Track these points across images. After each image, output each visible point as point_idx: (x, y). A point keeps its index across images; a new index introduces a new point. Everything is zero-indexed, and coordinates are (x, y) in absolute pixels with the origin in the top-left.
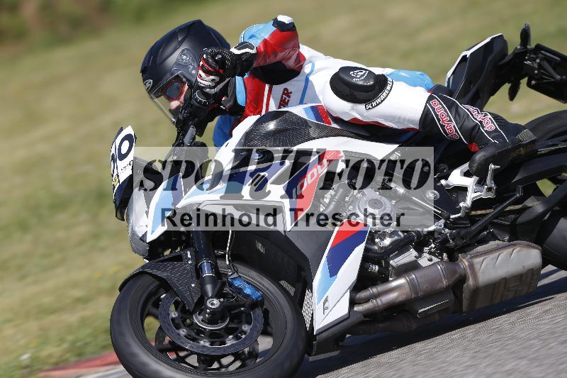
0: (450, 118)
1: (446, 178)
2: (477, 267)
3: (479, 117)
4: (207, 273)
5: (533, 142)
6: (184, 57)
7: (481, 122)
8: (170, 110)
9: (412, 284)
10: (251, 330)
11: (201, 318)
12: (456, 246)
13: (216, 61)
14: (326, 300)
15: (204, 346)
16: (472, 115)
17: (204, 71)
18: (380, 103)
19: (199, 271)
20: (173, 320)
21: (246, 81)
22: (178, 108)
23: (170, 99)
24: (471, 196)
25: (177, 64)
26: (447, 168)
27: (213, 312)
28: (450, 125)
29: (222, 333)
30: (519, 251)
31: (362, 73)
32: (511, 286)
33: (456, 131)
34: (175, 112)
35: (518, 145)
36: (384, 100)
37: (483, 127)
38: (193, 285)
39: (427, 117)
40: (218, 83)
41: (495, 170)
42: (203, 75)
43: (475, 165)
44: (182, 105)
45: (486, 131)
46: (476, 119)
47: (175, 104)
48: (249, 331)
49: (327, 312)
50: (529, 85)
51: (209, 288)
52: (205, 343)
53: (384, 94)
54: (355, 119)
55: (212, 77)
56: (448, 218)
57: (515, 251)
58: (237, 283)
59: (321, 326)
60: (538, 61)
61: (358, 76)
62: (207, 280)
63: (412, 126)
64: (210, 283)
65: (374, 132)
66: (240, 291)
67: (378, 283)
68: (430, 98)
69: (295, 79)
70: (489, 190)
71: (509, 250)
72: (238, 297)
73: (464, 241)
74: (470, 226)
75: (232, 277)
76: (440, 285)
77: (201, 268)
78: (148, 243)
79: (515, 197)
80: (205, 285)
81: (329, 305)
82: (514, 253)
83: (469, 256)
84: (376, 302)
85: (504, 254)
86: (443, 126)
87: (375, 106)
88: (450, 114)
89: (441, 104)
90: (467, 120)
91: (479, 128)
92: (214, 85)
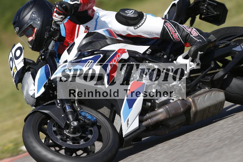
0: (175, 31)
1: (176, 60)
2: (196, 101)
4: (68, 109)
5: (215, 41)
6: (34, 15)
8: (28, 42)
9: (167, 111)
10: (92, 137)
11: (68, 131)
13: (63, 8)
14: (128, 120)
15: (69, 144)
16: (186, 29)
17: (57, 14)
18: (141, 25)
19: (64, 109)
20: (54, 131)
22: (32, 40)
23: (28, 36)
24: (189, 68)
25: (31, 19)
26: (174, 56)
27: (75, 128)
28: (176, 35)
29: (78, 138)
30: (215, 93)
31: (131, 11)
32: (211, 110)
33: (179, 37)
34: (30, 43)
35: (210, 42)
36: (143, 23)
37: (192, 35)
38: (63, 116)
39: (164, 31)
40: (64, 19)
42: (57, 15)
43: (192, 52)
44: (34, 39)
45: (194, 36)
46: (188, 31)
47: (30, 39)
49: (129, 126)
51: (70, 117)
52: (70, 143)
53: (143, 21)
55: (61, 16)
57: (212, 93)
58: (83, 114)
59: (126, 133)
60: (206, 5)
61: (129, 13)
62: (69, 113)
63: (157, 36)
64: (71, 114)
66: (85, 117)
68: (165, 22)
69: (91, 21)
70: (198, 65)
71: (210, 93)
72: (85, 120)
73: (189, 89)
74: (191, 83)
75: (80, 111)
76: (180, 111)
77: (65, 108)
78: (36, 98)
79: (211, 67)
80: (68, 115)
81: (130, 123)
82: (212, 94)
83: (192, 97)
84: (151, 120)
85: (208, 95)
86: (172, 35)
87: (139, 27)
88: (175, 29)
89: (170, 24)
90: (183, 32)
91: (190, 35)
92: (62, 20)
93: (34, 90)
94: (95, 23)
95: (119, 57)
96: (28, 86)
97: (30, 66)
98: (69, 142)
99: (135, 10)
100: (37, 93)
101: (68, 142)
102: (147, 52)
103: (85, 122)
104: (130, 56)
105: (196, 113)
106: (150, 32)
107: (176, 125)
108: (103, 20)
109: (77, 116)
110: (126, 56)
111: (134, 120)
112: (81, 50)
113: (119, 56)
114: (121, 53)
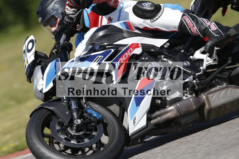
0: (194, 25)
1: (193, 55)
2: (210, 99)
3: (209, 24)
4: (74, 106)
5: (236, 35)
6: (56, 5)
7: (209, 26)
8: (52, 32)
9: (178, 109)
10: (97, 134)
12: (199, 89)
13: (75, 1)
14: (135, 119)
16: (205, 23)
17: (69, 7)
18: (158, 19)
19: (70, 107)
20: (58, 130)
21: (89, 15)
22: (55, 31)
23: (52, 26)
24: (205, 64)
26: (193, 50)
27: (78, 126)
28: (194, 29)
30: (231, 90)
31: (148, 4)
32: (228, 108)
33: (197, 31)
35: (228, 37)
36: (160, 17)
37: (210, 29)
38: (67, 113)
39: (182, 25)
40: (76, 12)
41: (217, 50)
42: (69, 8)
43: (208, 48)
45: (212, 31)
46: (207, 25)
47: (54, 29)
48: (96, 135)
49: (135, 124)
50: (232, 8)
51: (75, 114)
53: (160, 14)
54: (146, 27)
56: (195, 75)
58: (89, 111)
59: (132, 132)
62: (74, 110)
63: (175, 30)
64: (76, 112)
65: (156, 33)
66: (91, 115)
67: (161, 109)
68: (183, 15)
69: (114, 12)
70: (215, 60)
71: (226, 90)
72: (90, 118)
73: (203, 86)
74: (206, 79)
75: (87, 108)
76: (192, 108)
77: (71, 104)
78: (44, 93)
79: (228, 63)
80: (73, 113)
81: (136, 121)
82: (228, 91)
83: (206, 94)
84: (160, 118)
85: (224, 92)
86: (190, 29)
87: (156, 20)
88: (193, 23)
89: (188, 18)
90: (202, 26)
91: (208, 29)
92: (74, 13)
93: (43, 85)
94: (118, 14)
95: (130, 53)
96: (37, 81)
97: (42, 60)
98: (74, 141)
99: (152, 3)
100: (46, 88)
101: (72, 142)
102: (165, 46)
103: (90, 120)
104: (143, 51)
105: (210, 110)
106: (167, 25)
107: (190, 123)
108: (127, 11)
109: (83, 113)
110: (138, 51)
111: (142, 118)
112: (95, 44)
113: (130, 51)
114: (133, 48)
